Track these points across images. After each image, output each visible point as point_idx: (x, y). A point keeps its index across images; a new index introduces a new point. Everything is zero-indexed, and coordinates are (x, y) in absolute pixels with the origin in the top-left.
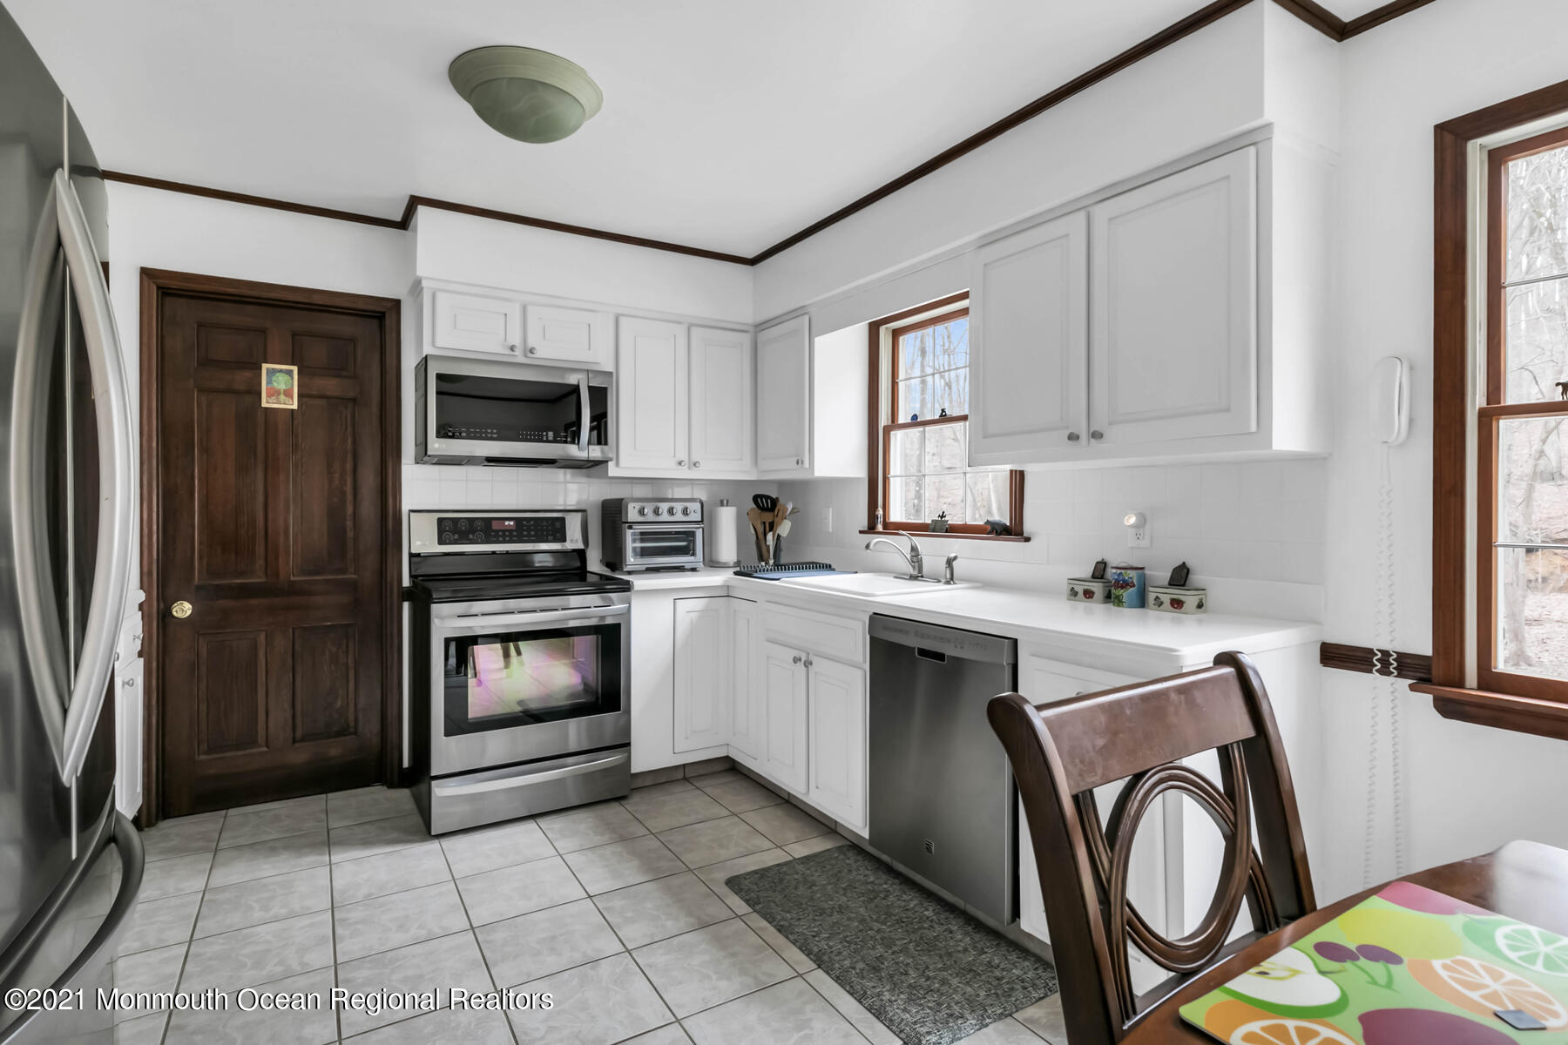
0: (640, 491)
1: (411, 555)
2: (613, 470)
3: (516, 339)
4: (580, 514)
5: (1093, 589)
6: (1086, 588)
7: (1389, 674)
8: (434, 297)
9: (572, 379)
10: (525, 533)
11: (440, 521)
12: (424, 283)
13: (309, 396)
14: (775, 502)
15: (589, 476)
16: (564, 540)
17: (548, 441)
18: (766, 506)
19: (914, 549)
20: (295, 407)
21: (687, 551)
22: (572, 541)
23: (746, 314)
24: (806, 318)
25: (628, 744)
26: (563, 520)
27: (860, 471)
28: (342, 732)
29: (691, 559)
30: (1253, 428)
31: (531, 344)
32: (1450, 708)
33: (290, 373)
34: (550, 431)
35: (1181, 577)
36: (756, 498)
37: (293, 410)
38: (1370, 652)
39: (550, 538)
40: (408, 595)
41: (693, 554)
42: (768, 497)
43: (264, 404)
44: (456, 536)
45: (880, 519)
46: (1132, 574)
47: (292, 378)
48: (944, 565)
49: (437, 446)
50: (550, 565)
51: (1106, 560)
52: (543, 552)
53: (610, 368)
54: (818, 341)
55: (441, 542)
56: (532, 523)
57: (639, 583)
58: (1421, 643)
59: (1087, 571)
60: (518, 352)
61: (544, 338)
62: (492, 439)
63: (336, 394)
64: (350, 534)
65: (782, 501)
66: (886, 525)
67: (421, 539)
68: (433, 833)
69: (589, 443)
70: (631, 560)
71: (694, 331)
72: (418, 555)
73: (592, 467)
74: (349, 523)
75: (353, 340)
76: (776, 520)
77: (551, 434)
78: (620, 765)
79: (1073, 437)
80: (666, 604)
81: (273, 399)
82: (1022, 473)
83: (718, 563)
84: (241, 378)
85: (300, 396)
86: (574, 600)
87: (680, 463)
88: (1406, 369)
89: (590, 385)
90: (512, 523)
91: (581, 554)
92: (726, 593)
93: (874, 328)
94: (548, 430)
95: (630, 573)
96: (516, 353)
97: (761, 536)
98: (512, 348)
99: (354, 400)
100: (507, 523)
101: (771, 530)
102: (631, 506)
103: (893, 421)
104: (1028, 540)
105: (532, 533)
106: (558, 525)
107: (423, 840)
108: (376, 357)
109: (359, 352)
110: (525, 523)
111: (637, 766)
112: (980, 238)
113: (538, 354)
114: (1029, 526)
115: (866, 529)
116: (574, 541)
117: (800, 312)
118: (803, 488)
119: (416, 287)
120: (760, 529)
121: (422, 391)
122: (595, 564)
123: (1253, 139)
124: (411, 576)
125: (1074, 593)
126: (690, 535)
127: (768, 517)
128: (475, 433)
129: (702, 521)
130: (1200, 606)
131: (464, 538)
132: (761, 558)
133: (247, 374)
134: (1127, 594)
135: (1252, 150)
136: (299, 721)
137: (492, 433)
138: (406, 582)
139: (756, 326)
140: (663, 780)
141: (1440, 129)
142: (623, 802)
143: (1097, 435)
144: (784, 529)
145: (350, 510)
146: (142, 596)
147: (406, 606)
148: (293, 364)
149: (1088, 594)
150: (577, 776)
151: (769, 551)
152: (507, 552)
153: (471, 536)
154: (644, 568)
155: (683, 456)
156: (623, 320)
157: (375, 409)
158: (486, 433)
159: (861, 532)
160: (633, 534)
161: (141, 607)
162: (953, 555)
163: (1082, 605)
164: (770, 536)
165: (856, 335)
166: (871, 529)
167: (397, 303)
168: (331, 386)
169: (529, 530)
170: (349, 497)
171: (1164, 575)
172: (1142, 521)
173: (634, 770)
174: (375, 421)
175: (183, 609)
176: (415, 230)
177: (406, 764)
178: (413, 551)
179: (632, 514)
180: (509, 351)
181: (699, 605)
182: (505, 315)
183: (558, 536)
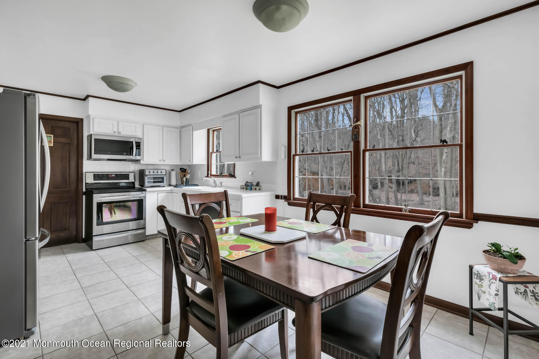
0: (150, 167)
1: (86, 183)
2: (142, 162)
3: (116, 130)
4: (133, 173)
7: (282, 199)
8: (93, 119)
9: (131, 140)
11: (94, 175)
12: (91, 116)
13: (56, 143)
14: (185, 170)
15: (136, 163)
16: (128, 179)
18: (183, 171)
19: (214, 180)
21: (162, 182)
23: (178, 124)
24: (191, 127)
25: (145, 228)
26: (128, 174)
27: (205, 163)
28: (65, 229)
29: (163, 184)
30: (260, 157)
31: (120, 131)
32: (290, 204)
33: (51, 137)
34: (125, 152)
35: (258, 184)
36: (180, 169)
37: (51, 146)
38: (279, 196)
39: (125, 179)
40: (85, 193)
41: (163, 183)
42: (183, 169)
44: (99, 179)
45: (210, 174)
46: (249, 184)
47: (51, 138)
48: (220, 183)
49: (94, 156)
50: (125, 185)
51: (247, 182)
52: (123, 182)
53: (141, 137)
54: (194, 132)
55: (94, 180)
56: (120, 175)
57: (148, 189)
58: (286, 194)
59: (244, 184)
61: (123, 129)
62: (109, 154)
63: (64, 142)
64: (68, 178)
65: (187, 170)
66: (211, 175)
67: (89, 179)
68: (93, 249)
69: (136, 155)
70: (147, 184)
71: (165, 128)
72: (88, 183)
73: (137, 161)
74: (68, 175)
75: (69, 129)
76: (186, 174)
77: (125, 154)
78: (143, 233)
79: (236, 157)
80: (156, 194)
82: (235, 164)
83: (171, 185)
85: (53, 142)
86: (132, 193)
87: (160, 160)
88: (284, 147)
89: (136, 141)
90: (114, 175)
91: (133, 183)
92: (171, 192)
93: (208, 130)
94: (124, 152)
95: (146, 187)
96: (115, 133)
97: (182, 178)
98: (115, 132)
99: (69, 144)
100: (113, 175)
101: (185, 176)
102: (146, 171)
103: (213, 151)
104: (235, 178)
106: (127, 176)
107: (91, 251)
108: (76, 133)
109: (71, 131)
110: (118, 175)
111: (148, 233)
112: (224, 115)
113: (121, 134)
114: (236, 175)
116: (131, 179)
117: (190, 125)
118: (192, 166)
119: (88, 117)
120: (182, 177)
121: (89, 142)
122: (137, 185)
123: (259, 107)
124: (86, 189)
125: (241, 188)
126: (163, 178)
127: (184, 174)
128: (105, 153)
129: (166, 175)
130: (260, 189)
131: (101, 179)
132: (182, 184)
134: (249, 188)
135: (259, 109)
136: (52, 227)
137: (109, 153)
138: (84, 190)
139: (181, 127)
140: (155, 237)
141: (289, 108)
142: (144, 242)
143: (239, 157)
144: (188, 176)
145: (68, 172)
147: (84, 196)
148: (52, 134)
149: (243, 188)
150: (132, 235)
151: (184, 182)
152: (113, 183)
153: (103, 179)
154: (150, 186)
155: (161, 158)
156: (145, 125)
157: (75, 146)
158: (108, 153)
159: (205, 177)
160: (147, 178)
162: (222, 181)
163: (242, 190)
164: (184, 178)
165: (205, 131)
166: (208, 176)
167: (82, 120)
168: (63, 140)
169: (119, 177)
170: (68, 169)
171: (255, 184)
172: (252, 174)
173: (147, 234)
174: (75, 149)
176: (88, 101)
177: (84, 237)
178: (87, 182)
179: (147, 173)
180: (114, 133)
181: (164, 194)
182: (113, 124)
183: (127, 178)
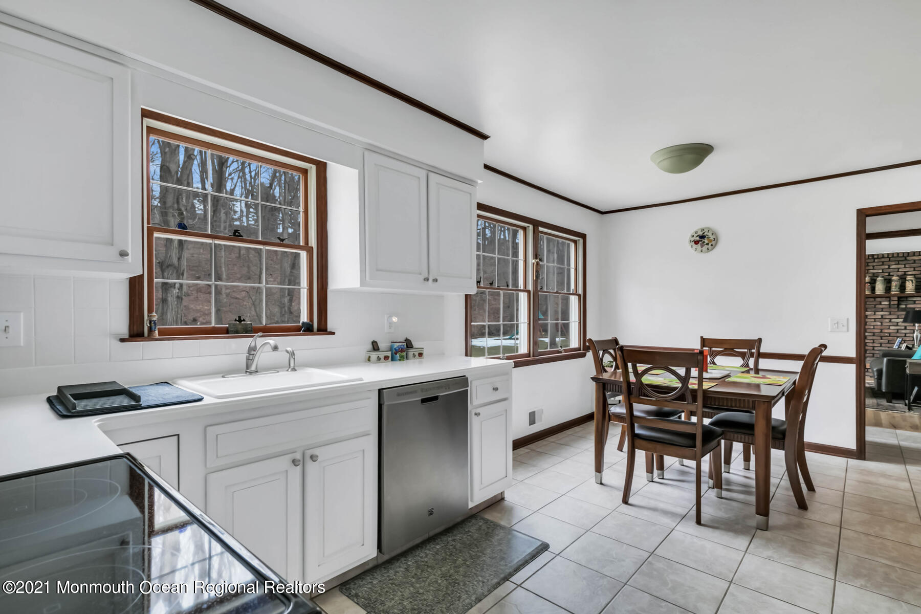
5: (388, 355)
6: (385, 355)
51: (375, 340)
79: (426, 279)
104: (333, 333)
115: (127, 336)
125: (379, 359)
149: (387, 358)
159: (122, 340)
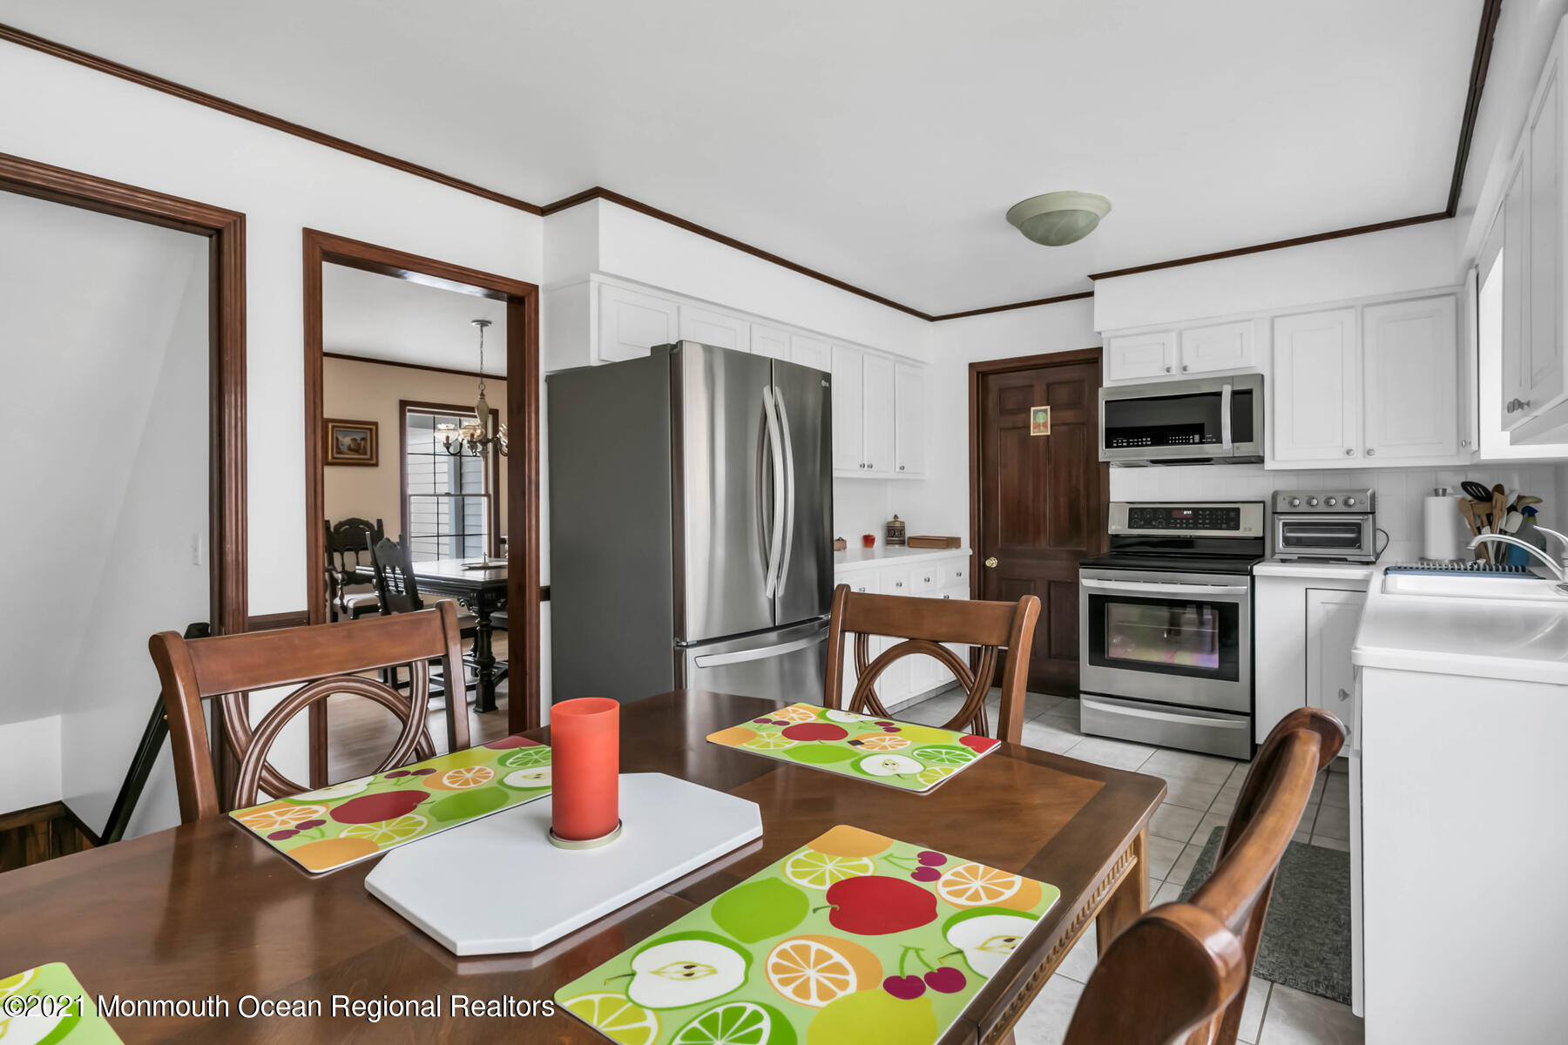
1: (1111, 535)
2: (1269, 464)
3: (1174, 363)
8: (1109, 344)
9: (1218, 387)
10: (1200, 521)
11: (1131, 510)
13: (1058, 424)
16: (1237, 528)
17: (1194, 443)
18: (1479, 496)
20: (1049, 433)
21: (1355, 542)
22: (1245, 529)
25: (1248, 715)
26: (1237, 511)
29: (1356, 551)
31: (1185, 363)
33: (1045, 411)
34: (1197, 435)
36: (1468, 487)
37: (1048, 435)
39: (1224, 526)
41: (1360, 546)
43: (1032, 434)
44: (1142, 522)
47: (1047, 414)
49: (1106, 455)
52: (1216, 538)
53: (1261, 370)
55: (1130, 526)
56: (1208, 512)
57: (1260, 569)
60: (1173, 371)
61: (1198, 354)
63: (1073, 421)
64: (1083, 519)
67: (1117, 524)
68: (1083, 732)
69: (1233, 442)
70: (1280, 548)
71: (1369, 311)
72: (1115, 536)
74: (1082, 512)
75: (1081, 382)
77: (1197, 438)
80: (1299, 591)
81: (1036, 430)
84: (1020, 417)
85: (1052, 426)
87: (1349, 453)
89: (1232, 389)
90: (1190, 512)
91: (1258, 540)
94: (1194, 433)
96: (1171, 374)
98: (1169, 370)
99: (1084, 422)
100: (1185, 513)
102: (1282, 498)
105: (1207, 521)
106: (1232, 514)
109: (1086, 389)
110: (1201, 512)
113: (1191, 369)
116: (1250, 529)
117: (1473, 265)
120: (1477, 522)
124: (1111, 551)
126: (1358, 528)
127: (1484, 508)
128: (1133, 442)
129: (1371, 512)
131: (1148, 525)
133: (1023, 416)
137: (1146, 441)
144: (1511, 522)
145: (1082, 502)
146: (971, 552)
148: (1046, 405)
153: (1154, 523)
154: (1295, 557)
155: (1353, 445)
156: (1280, 321)
158: (1142, 441)
161: (971, 556)
167: (1099, 350)
168: (1069, 416)
169: (1204, 519)
170: (1082, 493)
175: (992, 563)
178: (1113, 532)
180: (1166, 373)
181: (1340, 597)
182: (1164, 344)
183: (1232, 524)
